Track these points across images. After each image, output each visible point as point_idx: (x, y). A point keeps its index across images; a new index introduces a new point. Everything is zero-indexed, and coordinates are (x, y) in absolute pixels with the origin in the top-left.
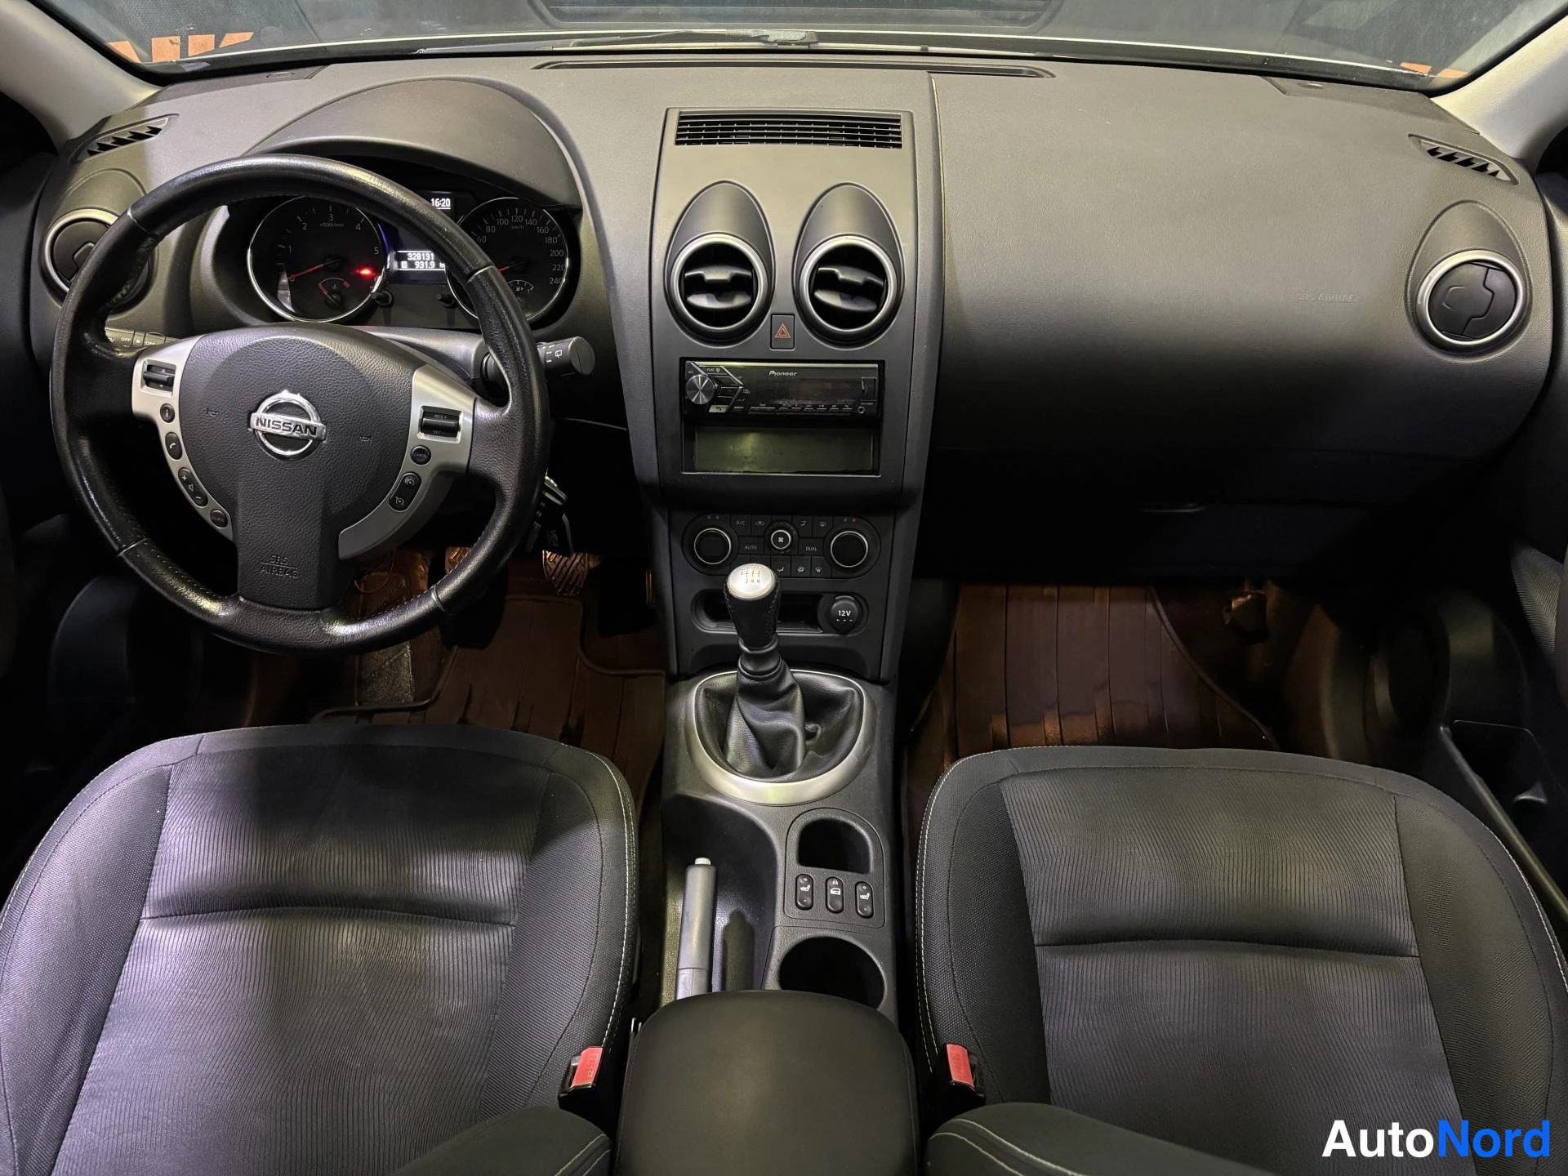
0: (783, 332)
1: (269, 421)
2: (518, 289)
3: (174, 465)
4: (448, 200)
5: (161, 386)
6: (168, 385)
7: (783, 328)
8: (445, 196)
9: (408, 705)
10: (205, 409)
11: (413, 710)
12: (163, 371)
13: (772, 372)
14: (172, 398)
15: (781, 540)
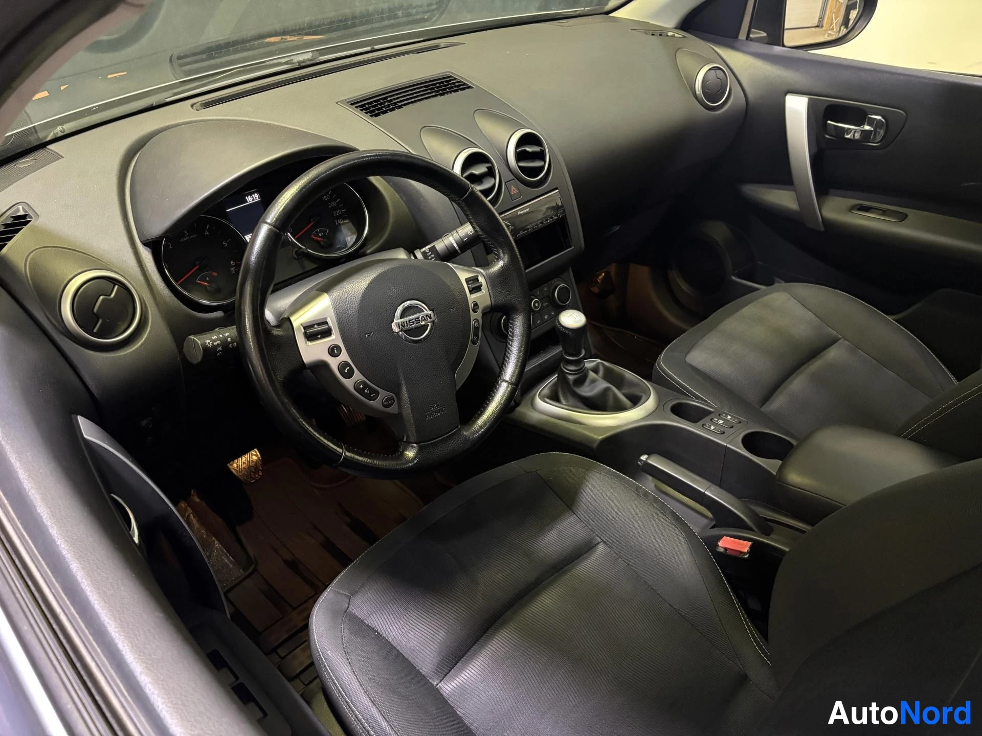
0: (514, 191)
1: (406, 322)
2: (320, 235)
3: (349, 383)
4: (256, 194)
5: (319, 336)
6: (327, 333)
7: (513, 188)
8: (254, 193)
9: (243, 576)
10: (364, 334)
11: (249, 576)
12: (316, 326)
13: (519, 213)
14: (335, 338)
15: (537, 305)
